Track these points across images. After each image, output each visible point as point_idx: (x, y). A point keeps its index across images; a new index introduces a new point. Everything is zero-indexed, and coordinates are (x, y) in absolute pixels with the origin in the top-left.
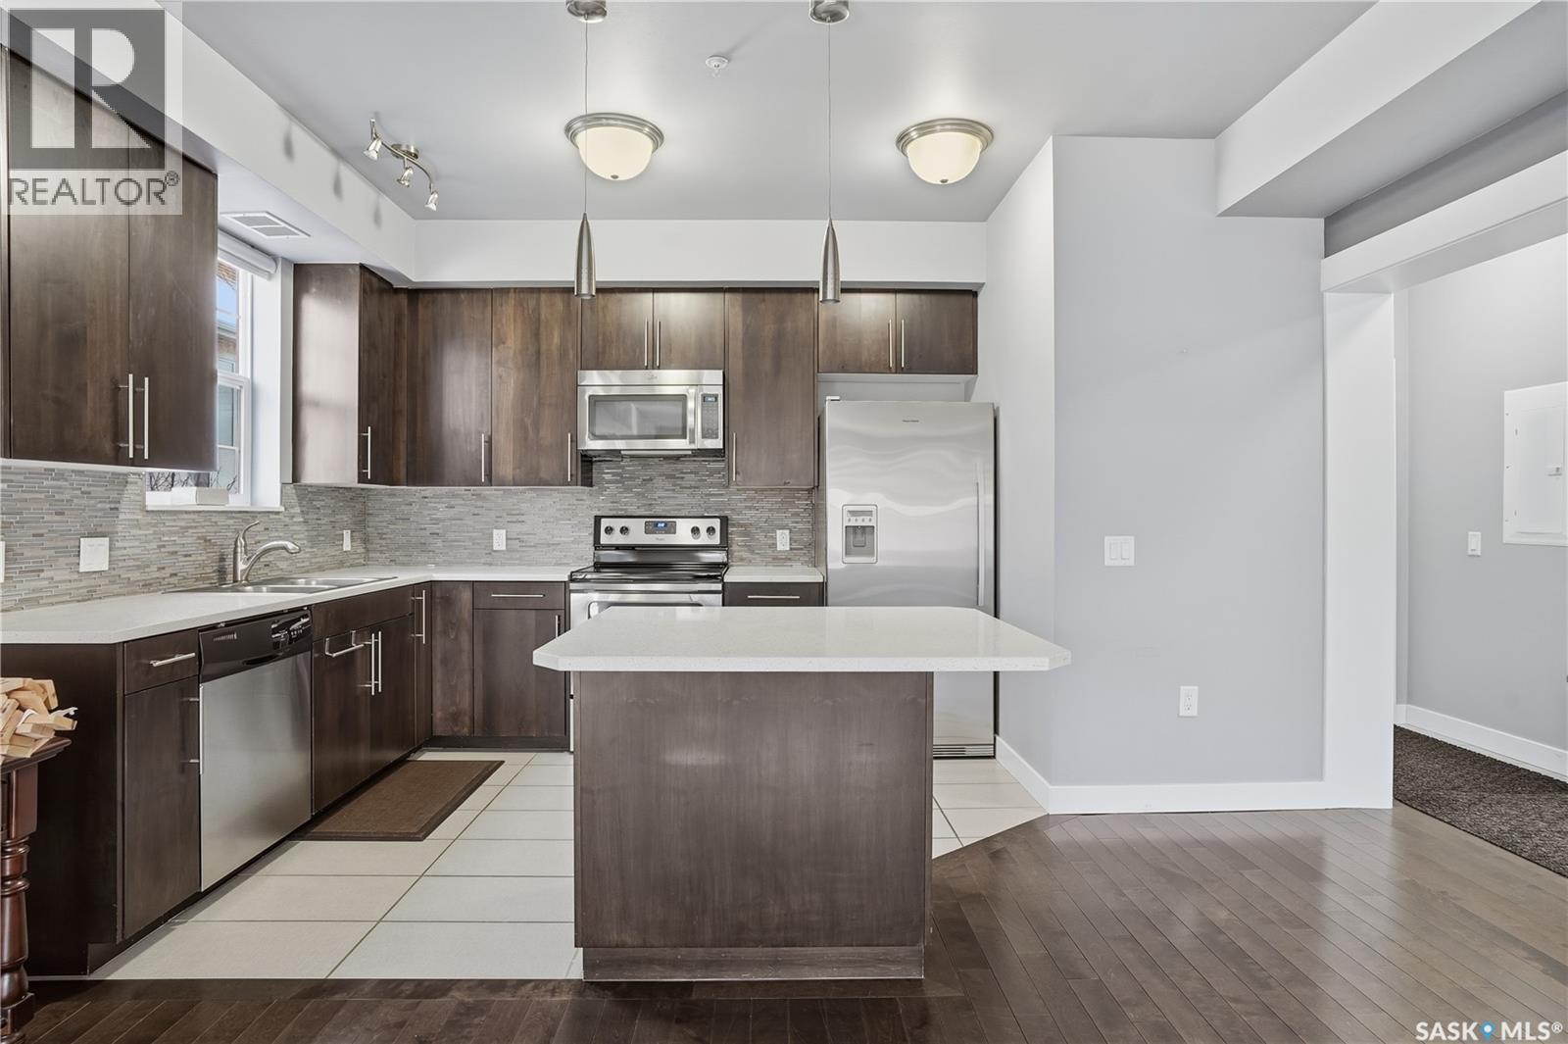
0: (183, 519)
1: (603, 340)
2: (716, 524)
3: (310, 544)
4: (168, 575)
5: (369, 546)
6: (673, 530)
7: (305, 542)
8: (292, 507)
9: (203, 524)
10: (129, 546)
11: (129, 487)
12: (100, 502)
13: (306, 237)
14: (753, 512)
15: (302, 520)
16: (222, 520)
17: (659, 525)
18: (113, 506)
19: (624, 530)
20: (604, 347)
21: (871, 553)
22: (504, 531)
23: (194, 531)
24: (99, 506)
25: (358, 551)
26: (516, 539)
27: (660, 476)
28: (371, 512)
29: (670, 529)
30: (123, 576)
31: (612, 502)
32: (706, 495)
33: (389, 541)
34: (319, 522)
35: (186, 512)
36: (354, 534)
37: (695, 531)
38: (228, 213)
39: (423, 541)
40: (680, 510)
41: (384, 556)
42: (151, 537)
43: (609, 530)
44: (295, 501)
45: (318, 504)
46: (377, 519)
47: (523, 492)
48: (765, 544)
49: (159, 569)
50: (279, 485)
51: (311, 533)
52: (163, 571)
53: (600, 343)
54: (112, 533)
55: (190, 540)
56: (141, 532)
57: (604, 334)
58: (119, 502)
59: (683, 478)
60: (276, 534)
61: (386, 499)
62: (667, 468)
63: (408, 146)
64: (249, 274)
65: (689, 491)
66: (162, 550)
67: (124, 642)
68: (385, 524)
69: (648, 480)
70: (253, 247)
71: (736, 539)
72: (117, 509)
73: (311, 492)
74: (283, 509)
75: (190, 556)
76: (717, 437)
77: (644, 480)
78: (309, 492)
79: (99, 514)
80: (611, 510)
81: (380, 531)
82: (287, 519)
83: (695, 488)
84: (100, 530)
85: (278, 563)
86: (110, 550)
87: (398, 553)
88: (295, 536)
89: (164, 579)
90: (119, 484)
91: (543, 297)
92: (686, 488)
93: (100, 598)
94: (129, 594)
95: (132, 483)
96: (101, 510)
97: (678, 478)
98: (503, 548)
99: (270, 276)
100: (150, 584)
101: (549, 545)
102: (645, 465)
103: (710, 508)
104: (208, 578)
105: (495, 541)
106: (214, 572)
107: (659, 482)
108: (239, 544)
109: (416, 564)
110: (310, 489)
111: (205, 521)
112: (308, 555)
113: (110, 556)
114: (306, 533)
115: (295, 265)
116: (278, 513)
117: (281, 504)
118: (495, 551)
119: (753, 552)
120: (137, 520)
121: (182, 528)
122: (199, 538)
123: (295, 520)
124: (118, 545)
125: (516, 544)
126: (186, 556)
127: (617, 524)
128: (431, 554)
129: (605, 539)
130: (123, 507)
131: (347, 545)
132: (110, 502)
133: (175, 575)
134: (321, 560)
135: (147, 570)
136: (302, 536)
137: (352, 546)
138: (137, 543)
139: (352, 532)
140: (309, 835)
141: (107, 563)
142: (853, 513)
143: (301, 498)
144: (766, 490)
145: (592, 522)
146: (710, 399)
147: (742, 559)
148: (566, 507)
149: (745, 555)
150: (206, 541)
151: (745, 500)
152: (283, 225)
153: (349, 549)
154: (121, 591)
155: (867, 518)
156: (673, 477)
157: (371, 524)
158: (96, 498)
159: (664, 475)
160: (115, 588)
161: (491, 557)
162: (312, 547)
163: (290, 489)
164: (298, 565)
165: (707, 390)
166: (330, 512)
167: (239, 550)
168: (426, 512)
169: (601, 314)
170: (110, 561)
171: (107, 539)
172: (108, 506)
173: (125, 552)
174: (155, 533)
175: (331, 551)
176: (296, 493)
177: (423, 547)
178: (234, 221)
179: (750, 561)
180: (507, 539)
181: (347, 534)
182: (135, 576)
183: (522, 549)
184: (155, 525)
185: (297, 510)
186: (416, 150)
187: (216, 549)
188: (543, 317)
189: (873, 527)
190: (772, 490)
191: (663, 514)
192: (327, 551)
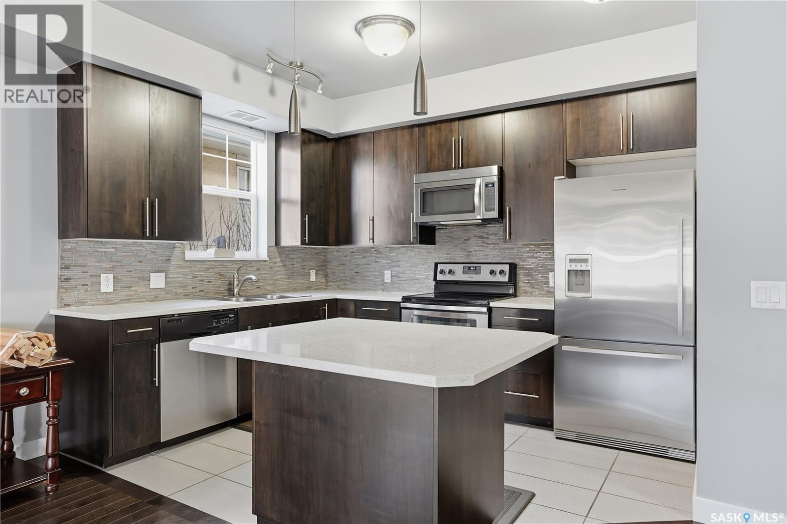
0: (207, 264)
1: (430, 154)
2: (506, 268)
3: (287, 277)
4: (198, 291)
5: (328, 279)
6: (479, 272)
7: (284, 276)
8: (275, 258)
9: (219, 266)
10: (176, 277)
11: (176, 249)
12: (160, 257)
13: (264, 119)
14: (534, 260)
15: (282, 265)
16: (230, 265)
17: (472, 268)
18: (167, 258)
19: (450, 272)
20: (431, 158)
21: (588, 290)
22: (390, 271)
23: (214, 270)
24: (160, 258)
25: (321, 281)
26: (396, 276)
27: (474, 237)
28: (329, 260)
29: (477, 271)
30: (173, 291)
31: (447, 254)
32: (503, 249)
33: (337, 276)
34: (293, 266)
35: (209, 261)
36: (318, 272)
37: (492, 272)
38: (225, 114)
39: (352, 276)
40: (487, 259)
41: (334, 284)
42: (188, 273)
43: (442, 272)
44: (277, 255)
45: (293, 256)
46: (332, 264)
47: (399, 248)
48: (542, 282)
49: (193, 288)
50: (267, 247)
51: (288, 272)
52: (195, 289)
53: (429, 156)
54: (168, 271)
55: (211, 274)
56: (183, 270)
57: (431, 151)
58: (171, 256)
59: (488, 238)
60: (265, 272)
61: (336, 254)
62: (478, 231)
63: (297, 63)
64: (255, 143)
65: (492, 246)
66: (195, 279)
67: (113, 320)
68: (335, 267)
69: (467, 240)
70: (251, 128)
71: (522, 278)
72: (170, 260)
73: (288, 251)
74: (268, 259)
75: (211, 282)
76: (494, 210)
77: (465, 240)
78: (286, 250)
79: (160, 262)
80: (445, 259)
81: (333, 271)
82: (271, 265)
83: (496, 244)
84: (160, 269)
85: (265, 287)
86: (165, 278)
87: (340, 283)
88: (276, 273)
89: (196, 292)
90: (171, 248)
91: (399, 132)
92: (489, 244)
93: (161, 300)
94: (176, 299)
95: (178, 247)
96: (160, 260)
97: (486, 238)
98: (389, 281)
99: (263, 141)
100: (188, 295)
101: (413, 280)
102: (466, 230)
103: (505, 257)
104: (221, 293)
105: (385, 277)
106: (225, 290)
107: (473, 241)
108: (235, 276)
109: (349, 289)
110: (287, 249)
111: (220, 265)
112: (286, 283)
113: (166, 281)
114: (284, 272)
115: (276, 134)
116: (266, 261)
117: (268, 257)
118: (386, 283)
119: (533, 288)
120: (181, 265)
121: (206, 268)
122: (216, 273)
123: (276, 265)
124: (170, 276)
125: (396, 279)
126: (208, 282)
127: (447, 268)
128: (355, 284)
129: (440, 277)
130: (172, 259)
131: (313, 278)
132: (165, 256)
133: (202, 291)
134: (294, 285)
135: (186, 288)
136: (282, 273)
137: (316, 279)
138: (181, 276)
139: (317, 271)
140: (238, 426)
141: (164, 284)
142: (571, 261)
143: (280, 254)
144: (542, 245)
145: (433, 266)
146: (490, 185)
147: (526, 292)
148: (422, 257)
149: (528, 289)
150: (220, 275)
151: (528, 252)
152: (251, 115)
153: (314, 280)
154: (172, 297)
155: (584, 265)
156: (481, 237)
157: (329, 267)
158: (158, 255)
159: (476, 236)
160: (169, 296)
161: (384, 287)
162: (288, 279)
163: (274, 249)
164: (279, 288)
165: (489, 180)
166: (301, 260)
167: (235, 280)
168: (353, 261)
169: (429, 138)
170: (165, 284)
171: (164, 273)
172: (165, 258)
173: (174, 280)
174: (191, 271)
175: (302, 281)
176: (277, 251)
177: (352, 280)
178: (230, 117)
179: (532, 294)
180: (391, 276)
181: (313, 274)
182: (180, 290)
183: (398, 282)
184: (191, 267)
185: (279, 259)
186: (301, 63)
187: (226, 279)
188: (398, 145)
189: (589, 270)
190: (546, 244)
191: (476, 261)
192: (298, 281)
